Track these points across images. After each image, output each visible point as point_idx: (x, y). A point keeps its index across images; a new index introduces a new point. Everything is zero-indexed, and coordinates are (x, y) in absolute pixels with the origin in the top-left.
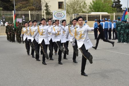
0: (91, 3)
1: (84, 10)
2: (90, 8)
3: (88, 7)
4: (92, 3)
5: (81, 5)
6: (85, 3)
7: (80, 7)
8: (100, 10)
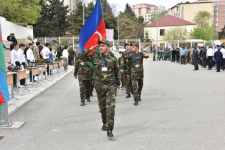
0: (191, 30)
1: (184, 37)
2: (191, 35)
3: (188, 34)
4: (193, 31)
5: (182, 32)
6: (186, 30)
7: (181, 34)
8: (200, 37)
